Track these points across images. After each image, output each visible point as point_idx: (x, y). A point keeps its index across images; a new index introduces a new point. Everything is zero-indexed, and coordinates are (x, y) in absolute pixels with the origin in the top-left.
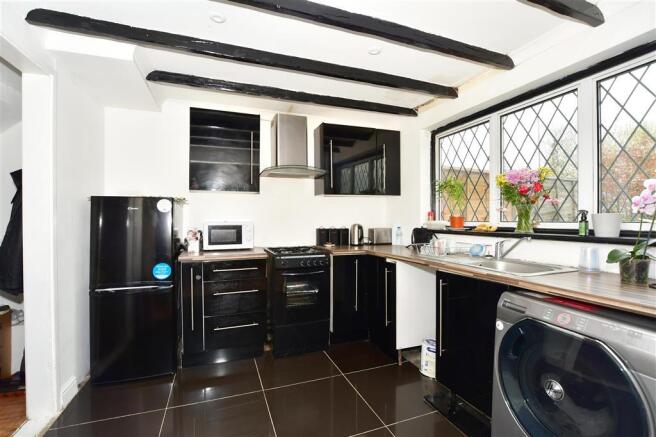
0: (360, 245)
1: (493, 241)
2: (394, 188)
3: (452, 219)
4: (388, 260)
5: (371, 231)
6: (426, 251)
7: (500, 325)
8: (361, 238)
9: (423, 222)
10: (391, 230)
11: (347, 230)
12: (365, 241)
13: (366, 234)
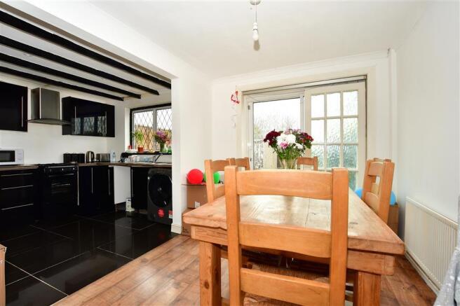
0: (92, 162)
1: (152, 156)
2: (111, 133)
3: (139, 149)
4: (110, 166)
5: (98, 155)
6: (127, 161)
7: (149, 178)
8: (93, 159)
9: (126, 150)
10: (109, 155)
11: (83, 155)
12: (95, 160)
13: (95, 157)
